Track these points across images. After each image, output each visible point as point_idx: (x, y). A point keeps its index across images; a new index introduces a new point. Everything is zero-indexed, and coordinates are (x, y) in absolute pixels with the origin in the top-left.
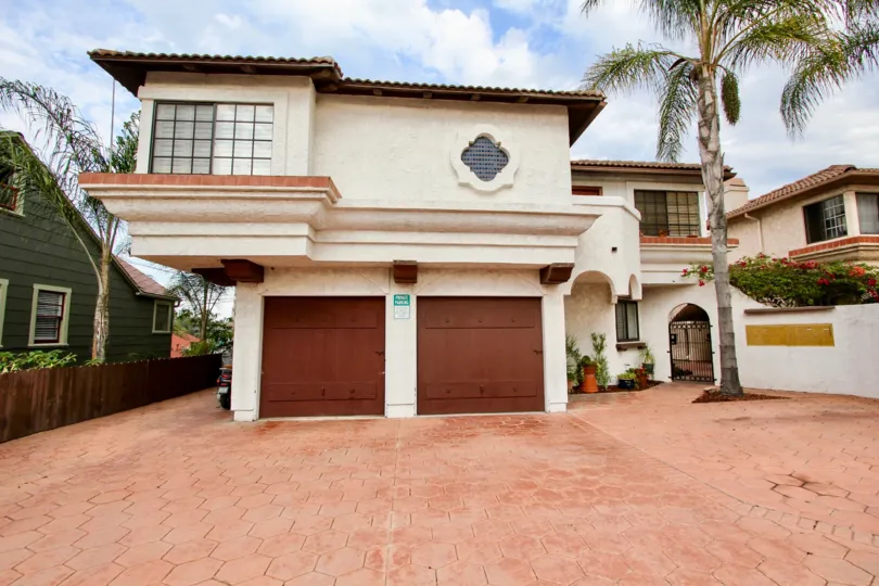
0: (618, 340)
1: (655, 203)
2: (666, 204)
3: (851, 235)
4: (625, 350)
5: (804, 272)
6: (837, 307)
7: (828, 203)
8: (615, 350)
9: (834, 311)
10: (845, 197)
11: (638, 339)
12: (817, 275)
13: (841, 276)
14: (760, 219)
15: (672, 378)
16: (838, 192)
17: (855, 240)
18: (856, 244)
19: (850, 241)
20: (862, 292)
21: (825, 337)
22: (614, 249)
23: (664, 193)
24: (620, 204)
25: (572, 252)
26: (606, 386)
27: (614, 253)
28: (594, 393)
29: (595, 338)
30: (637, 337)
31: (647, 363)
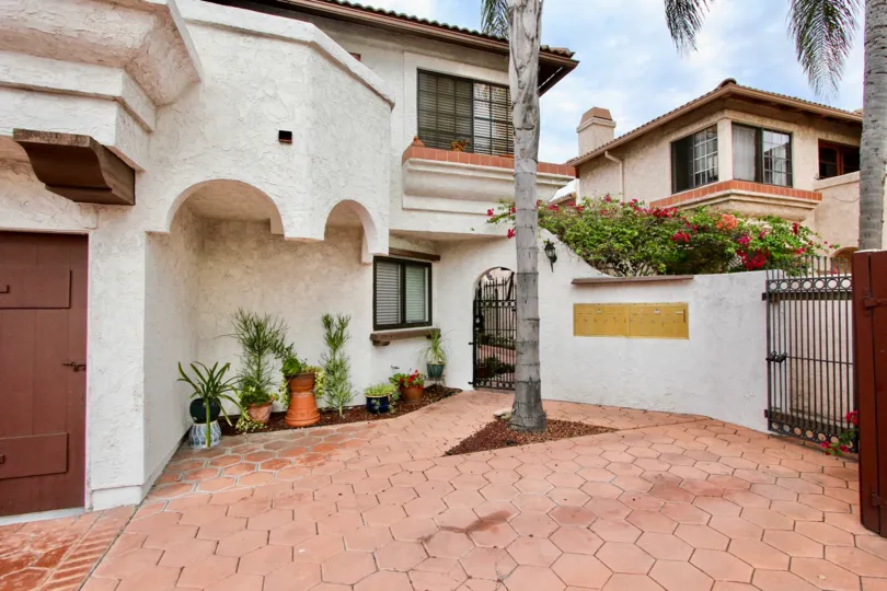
0: (376, 327)
1: (455, 98)
2: (471, 100)
3: (721, 179)
4: (387, 344)
5: (660, 222)
6: (697, 277)
7: (699, 137)
8: (370, 343)
9: (692, 283)
10: (719, 127)
11: (430, 323)
12: (675, 227)
13: (704, 229)
14: (622, 160)
15: (475, 383)
16: (713, 120)
17: (727, 185)
18: (728, 192)
19: (720, 187)
20: (731, 256)
21: (675, 323)
22: (285, 137)
23: (471, 82)
24: (309, 39)
25: (112, 111)
26: (340, 409)
27: (285, 146)
28: (311, 426)
29: (327, 322)
30: (427, 320)
31: (435, 362)
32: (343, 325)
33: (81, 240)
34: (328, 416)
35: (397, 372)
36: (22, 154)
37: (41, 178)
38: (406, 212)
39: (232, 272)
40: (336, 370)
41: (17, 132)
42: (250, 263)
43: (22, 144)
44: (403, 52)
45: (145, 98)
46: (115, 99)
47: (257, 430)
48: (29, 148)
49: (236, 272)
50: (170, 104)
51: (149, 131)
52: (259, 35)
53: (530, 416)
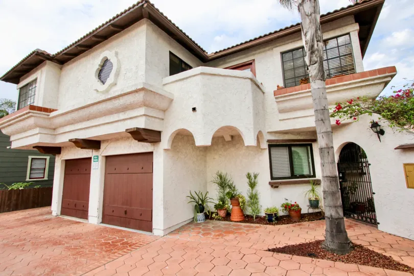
0: (272, 178)
4: (277, 187)
11: (314, 176)
22: (194, 109)
24: (199, 72)
25: (144, 118)
26: (254, 216)
27: (195, 113)
28: (238, 222)
29: (249, 176)
30: (312, 174)
31: (313, 199)
32: (255, 177)
33: (151, 153)
34: (247, 219)
35: (287, 201)
36: (130, 135)
37: (135, 139)
38: (282, 122)
39: (215, 157)
40: (254, 198)
41: (127, 130)
42: (220, 153)
43: (128, 132)
44: (272, 49)
45: (158, 111)
46: (144, 115)
47: (219, 220)
48: (131, 133)
49: (217, 157)
50: (167, 109)
51: (163, 119)
52: (187, 78)
53: (333, 241)
